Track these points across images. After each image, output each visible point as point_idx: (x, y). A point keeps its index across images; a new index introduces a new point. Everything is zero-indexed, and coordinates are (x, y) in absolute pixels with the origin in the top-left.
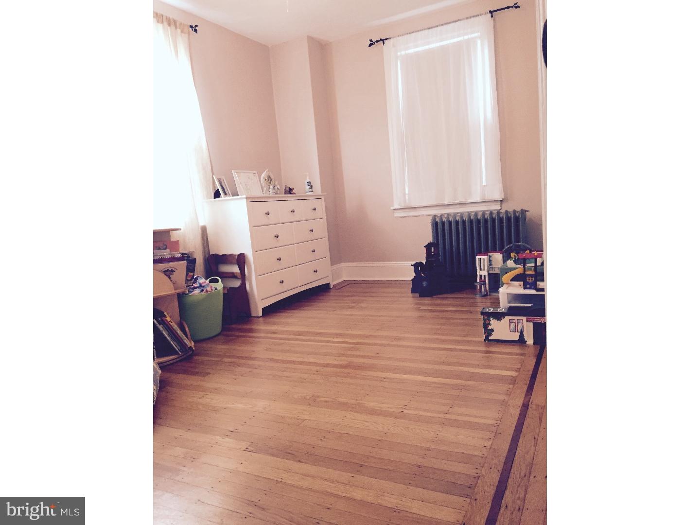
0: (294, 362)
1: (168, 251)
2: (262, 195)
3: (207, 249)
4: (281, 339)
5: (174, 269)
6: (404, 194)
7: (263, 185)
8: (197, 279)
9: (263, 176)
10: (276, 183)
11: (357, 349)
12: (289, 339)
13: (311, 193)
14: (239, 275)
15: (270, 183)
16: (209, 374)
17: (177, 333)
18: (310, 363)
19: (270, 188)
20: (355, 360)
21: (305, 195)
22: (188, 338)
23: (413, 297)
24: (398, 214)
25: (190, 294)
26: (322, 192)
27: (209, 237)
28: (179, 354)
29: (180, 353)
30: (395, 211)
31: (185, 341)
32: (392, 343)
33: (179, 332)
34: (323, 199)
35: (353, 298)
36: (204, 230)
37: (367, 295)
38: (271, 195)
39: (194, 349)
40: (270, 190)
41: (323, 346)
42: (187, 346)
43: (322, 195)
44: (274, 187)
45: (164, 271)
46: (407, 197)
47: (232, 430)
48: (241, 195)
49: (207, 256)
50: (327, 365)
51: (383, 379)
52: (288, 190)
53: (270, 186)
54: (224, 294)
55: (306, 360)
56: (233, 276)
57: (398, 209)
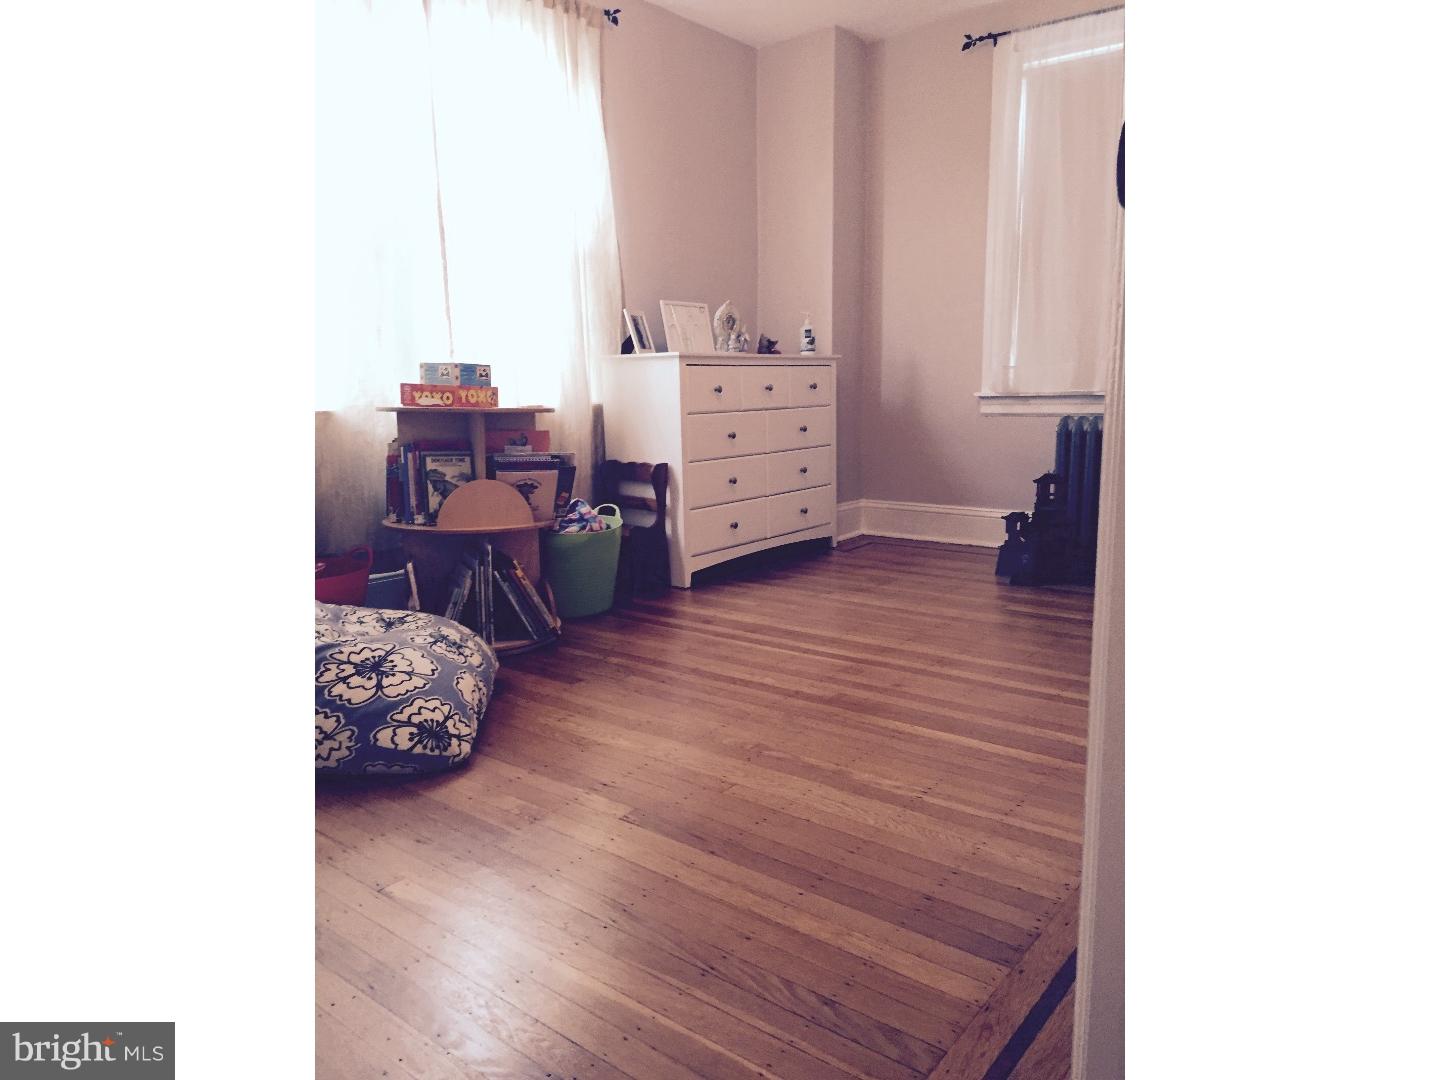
0: (733, 681)
1: (529, 448)
2: (714, 353)
3: (600, 450)
4: (717, 635)
5: (536, 484)
6: (1006, 367)
7: (717, 331)
8: (576, 504)
9: (718, 314)
10: (744, 330)
11: (859, 672)
12: (733, 637)
13: (811, 353)
14: (654, 505)
15: (732, 328)
16: (580, 680)
17: (533, 601)
18: (762, 686)
19: (729, 339)
20: (849, 691)
21: (798, 356)
22: (551, 613)
23: (999, 583)
24: (987, 408)
25: (563, 532)
26: (834, 352)
27: (605, 429)
28: (532, 638)
29: (535, 637)
30: (983, 402)
31: (545, 616)
32: (933, 669)
33: (536, 599)
34: (834, 364)
35: (874, 572)
36: (598, 413)
37: (902, 568)
38: (732, 353)
39: (560, 632)
40: (730, 343)
41: (793, 657)
42: (548, 625)
43: (833, 359)
44: (739, 336)
45: (518, 486)
46: (1011, 375)
47: (604, 780)
48: (673, 351)
49: (600, 463)
50: (797, 694)
51: (897, 734)
52: (765, 343)
53: (730, 335)
54: (623, 537)
55: (756, 679)
56: (642, 505)
57: (988, 397)
